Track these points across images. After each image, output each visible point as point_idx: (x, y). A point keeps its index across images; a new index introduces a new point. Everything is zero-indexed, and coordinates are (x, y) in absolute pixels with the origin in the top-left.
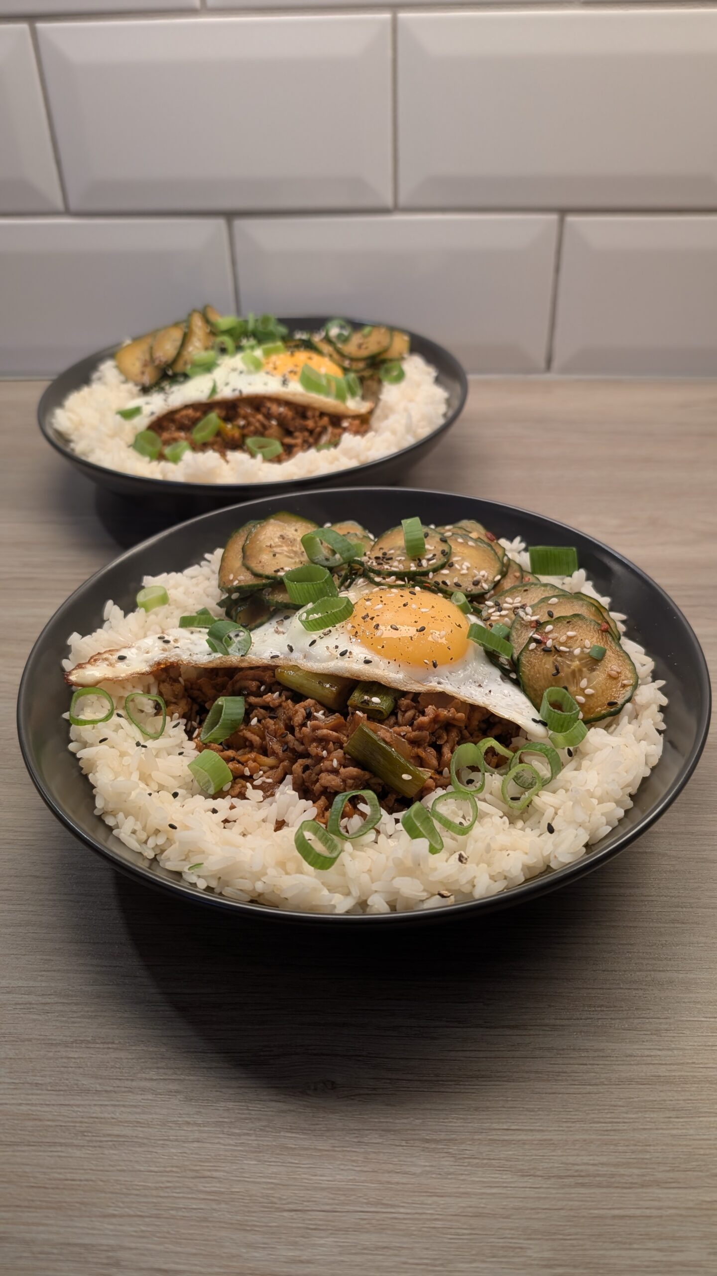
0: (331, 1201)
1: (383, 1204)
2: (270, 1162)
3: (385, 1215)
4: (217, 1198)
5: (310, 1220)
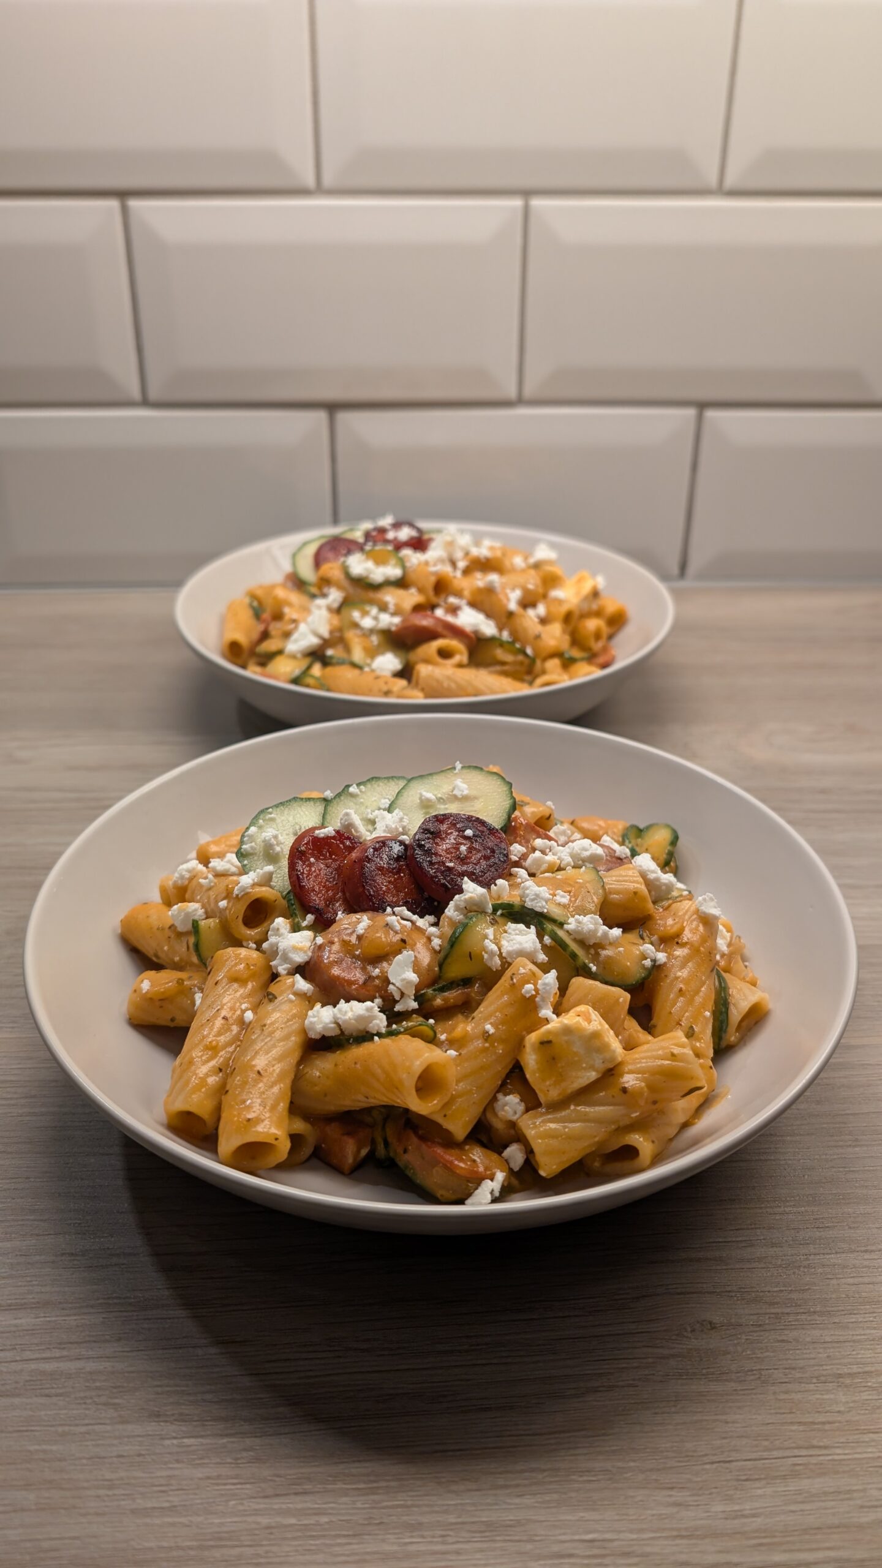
2: (669, 1412)
3: (821, 1458)
5: (738, 1471)
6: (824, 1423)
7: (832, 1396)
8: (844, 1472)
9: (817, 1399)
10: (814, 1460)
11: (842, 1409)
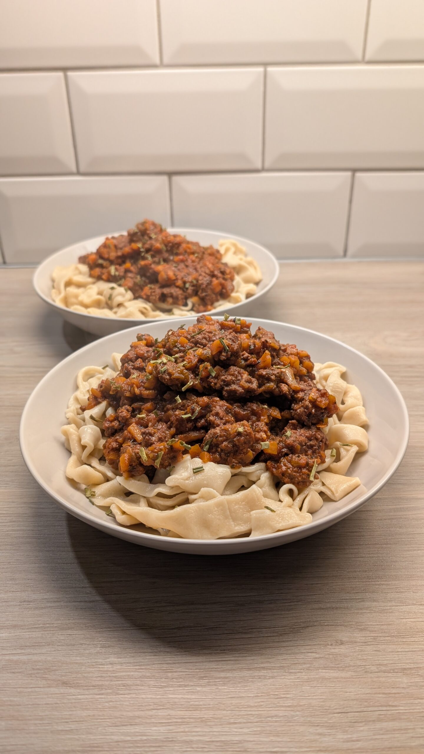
0: (359, 706)
1: (390, 706)
2: (318, 687)
3: (393, 712)
4: (292, 709)
5: (351, 717)
6: (395, 693)
7: (400, 680)
8: (404, 719)
9: (393, 681)
10: (389, 713)
11: (405, 686)
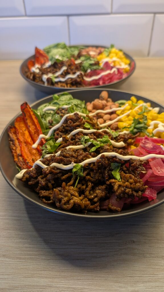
9: (157, 262)
10: (154, 278)
